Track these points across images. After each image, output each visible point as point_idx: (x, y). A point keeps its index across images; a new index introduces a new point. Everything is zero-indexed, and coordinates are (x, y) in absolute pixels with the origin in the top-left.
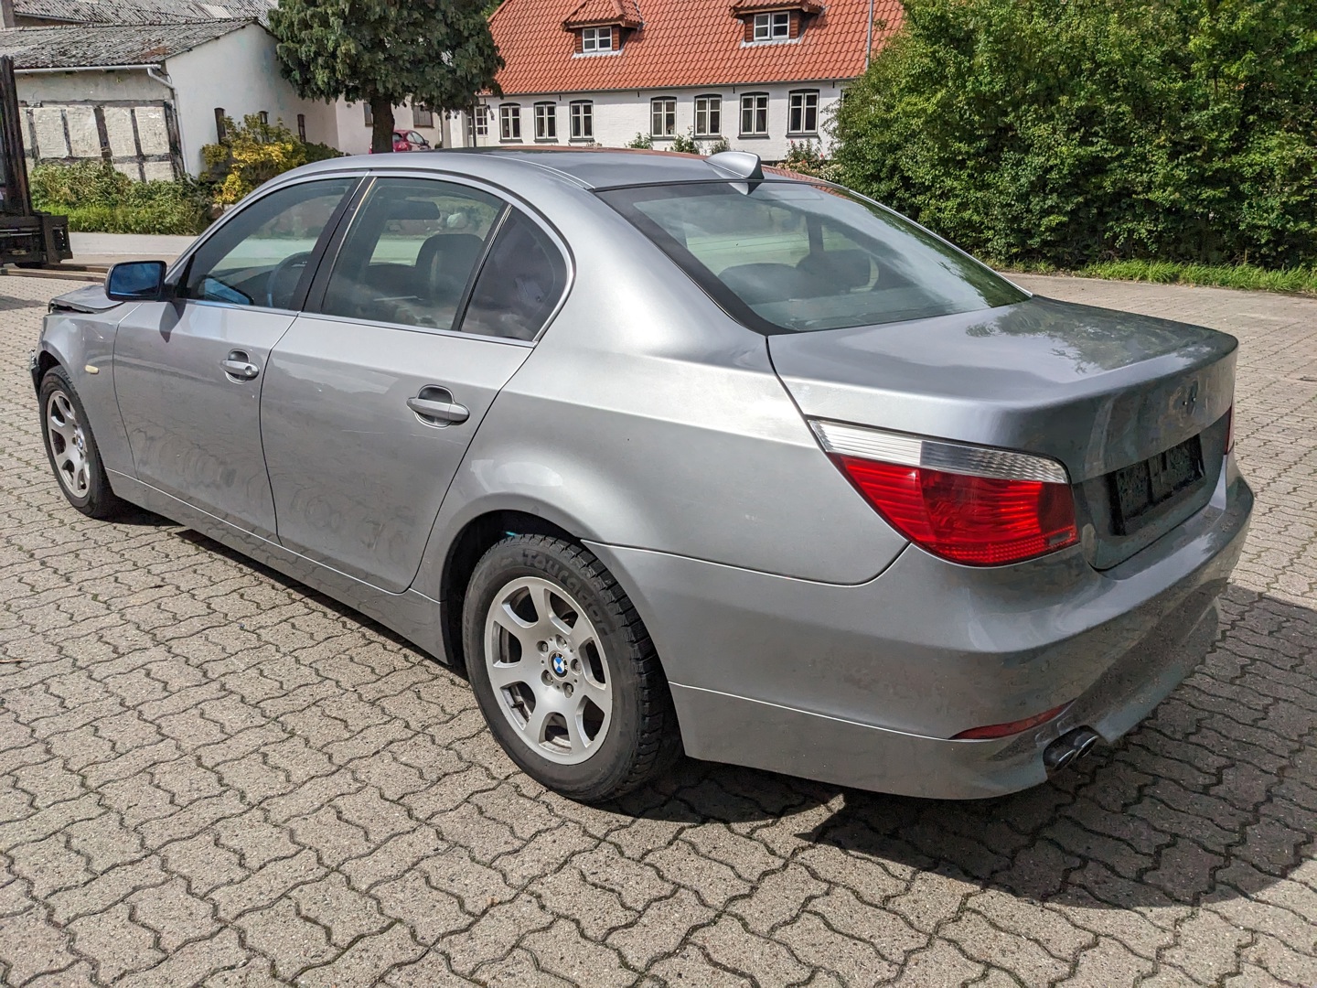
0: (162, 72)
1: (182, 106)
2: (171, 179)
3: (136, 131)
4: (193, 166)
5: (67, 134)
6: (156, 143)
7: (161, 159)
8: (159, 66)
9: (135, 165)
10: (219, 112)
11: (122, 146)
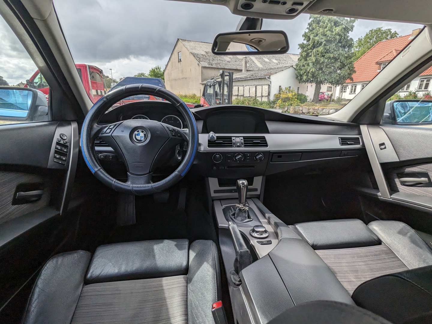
0: (269, 78)
1: (272, 85)
2: (267, 101)
3: (262, 91)
4: (272, 98)
5: (249, 92)
6: (265, 93)
7: (266, 96)
8: (269, 77)
9: (261, 98)
10: (280, 86)
11: (259, 94)
